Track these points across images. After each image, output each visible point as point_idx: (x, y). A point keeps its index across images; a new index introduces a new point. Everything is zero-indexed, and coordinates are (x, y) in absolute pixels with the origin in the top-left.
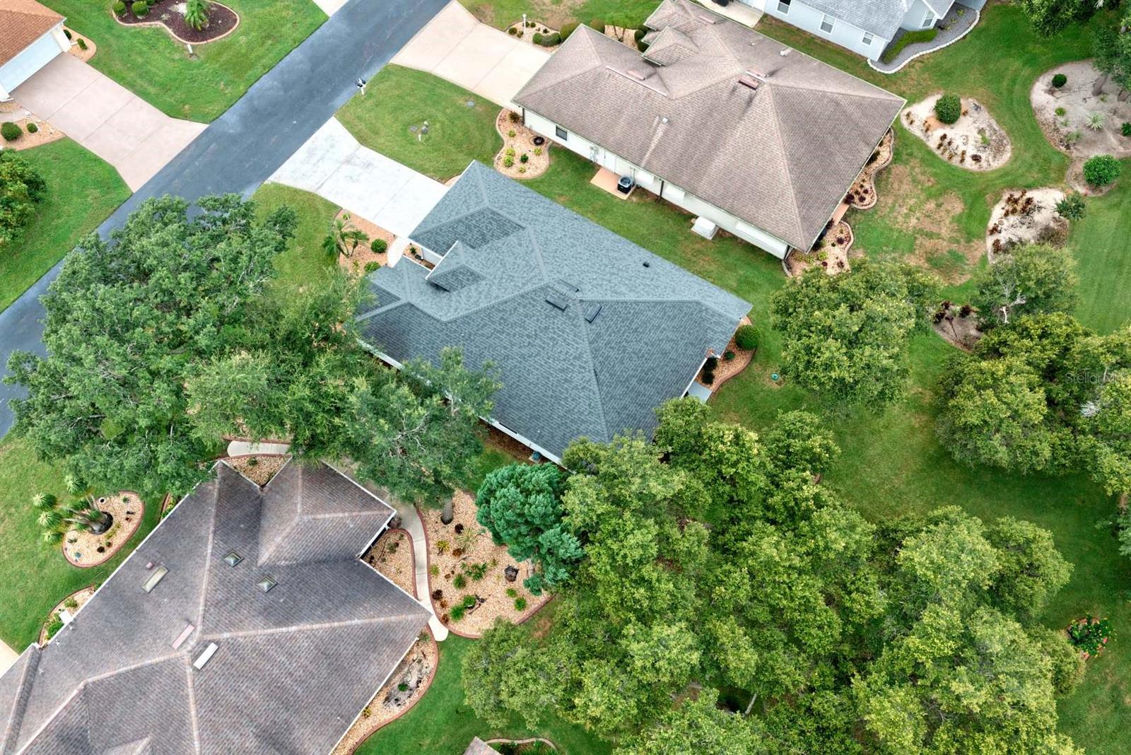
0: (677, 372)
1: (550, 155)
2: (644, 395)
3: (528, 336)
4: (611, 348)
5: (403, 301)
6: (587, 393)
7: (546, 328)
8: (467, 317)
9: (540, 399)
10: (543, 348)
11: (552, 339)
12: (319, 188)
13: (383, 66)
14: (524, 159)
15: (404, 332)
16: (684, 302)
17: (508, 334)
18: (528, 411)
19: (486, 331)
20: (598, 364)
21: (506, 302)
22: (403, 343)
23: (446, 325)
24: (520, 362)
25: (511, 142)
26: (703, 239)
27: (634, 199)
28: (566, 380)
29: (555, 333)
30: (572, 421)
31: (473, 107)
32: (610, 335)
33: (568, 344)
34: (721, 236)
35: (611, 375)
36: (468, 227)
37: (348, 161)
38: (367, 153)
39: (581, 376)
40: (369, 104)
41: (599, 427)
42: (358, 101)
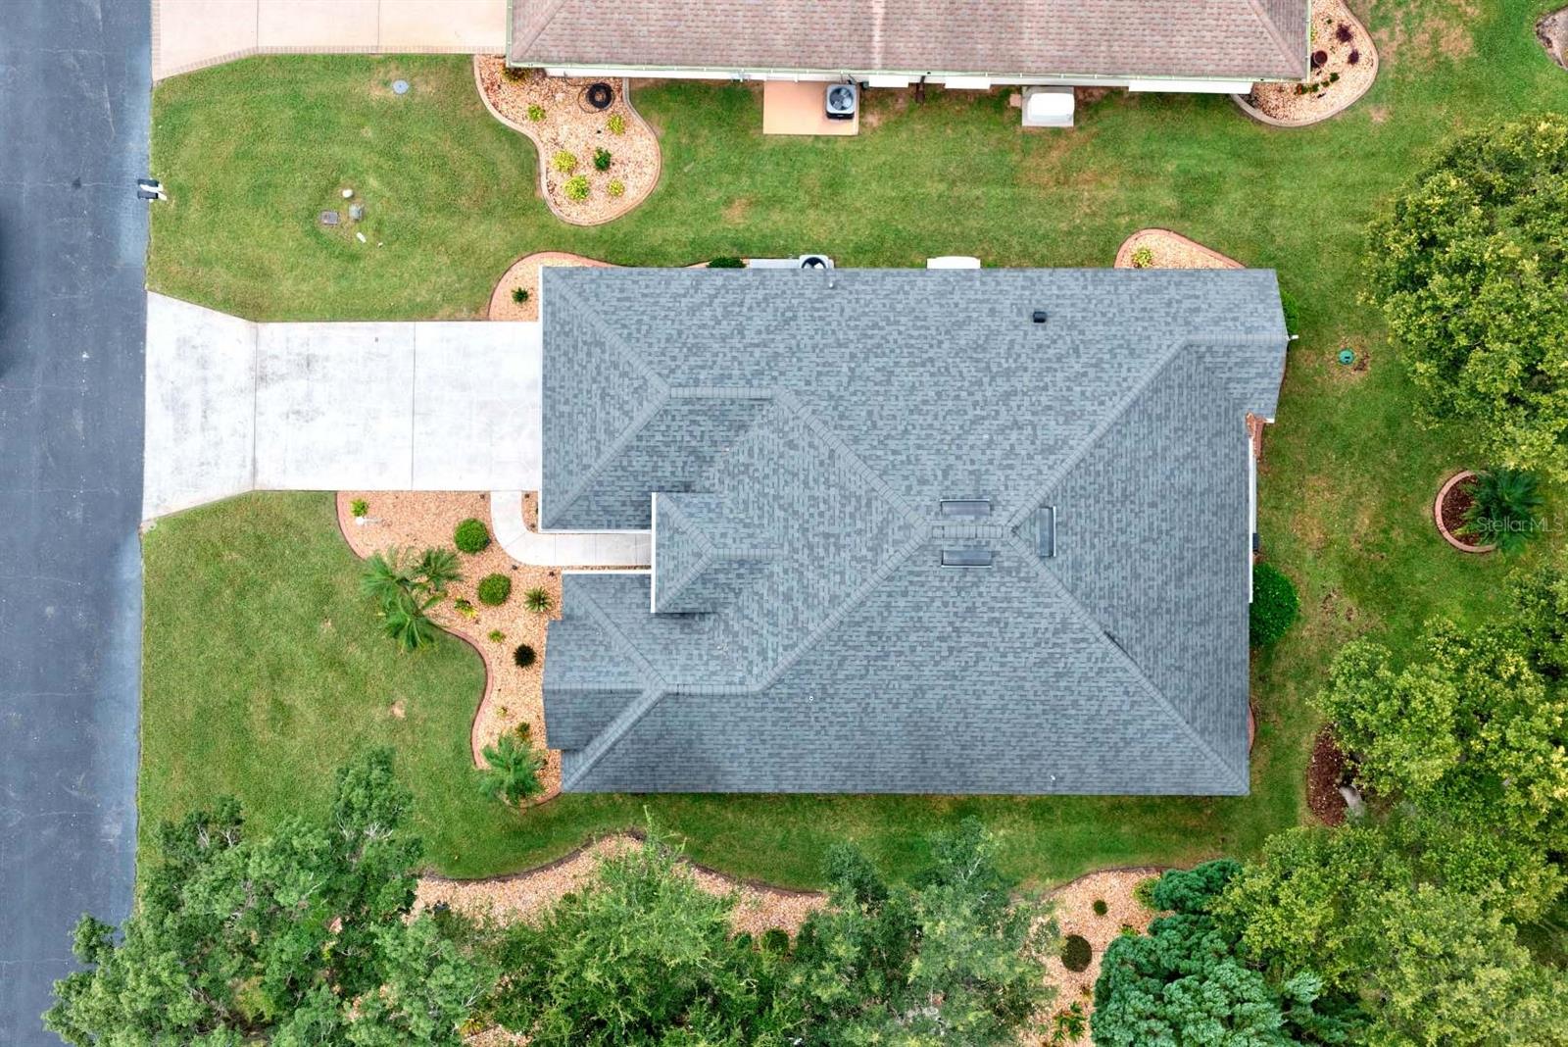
0: (1223, 506)
1: (644, 116)
2: (1198, 598)
3: (941, 639)
4: (1106, 568)
5: (651, 694)
6: (1111, 676)
7: (971, 610)
8: (798, 663)
9: (1024, 725)
10: (984, 645)
11: (992, 621)
12: (254, 474)
13: (147, 99)
14: (603, 163)
15: (690, 742)
16: (1166, 368)
17: (900, 653)
18: (1010, 754)
19: (850, 668)
20: (1104, 618)
21: (862, 604)
22: (702, 759)
23: (765, 695)
24: (952, 687)
25: (548, 134)
26: (1057, 132)
27: (873, 119)
28: (1059, 675)
29: (992, 609)
30: (1105, 731)
31: (412, 92)
32: (1093, 546)
33: (1031, 616)
34: (1087, 105)
35: (1133, 616)
36: (652, 451)
37: (261, 379)
38: (279, 335)
39: (1083, 656)
40: (194, 214)
41: (1162, 718)
42: (169, 225)
